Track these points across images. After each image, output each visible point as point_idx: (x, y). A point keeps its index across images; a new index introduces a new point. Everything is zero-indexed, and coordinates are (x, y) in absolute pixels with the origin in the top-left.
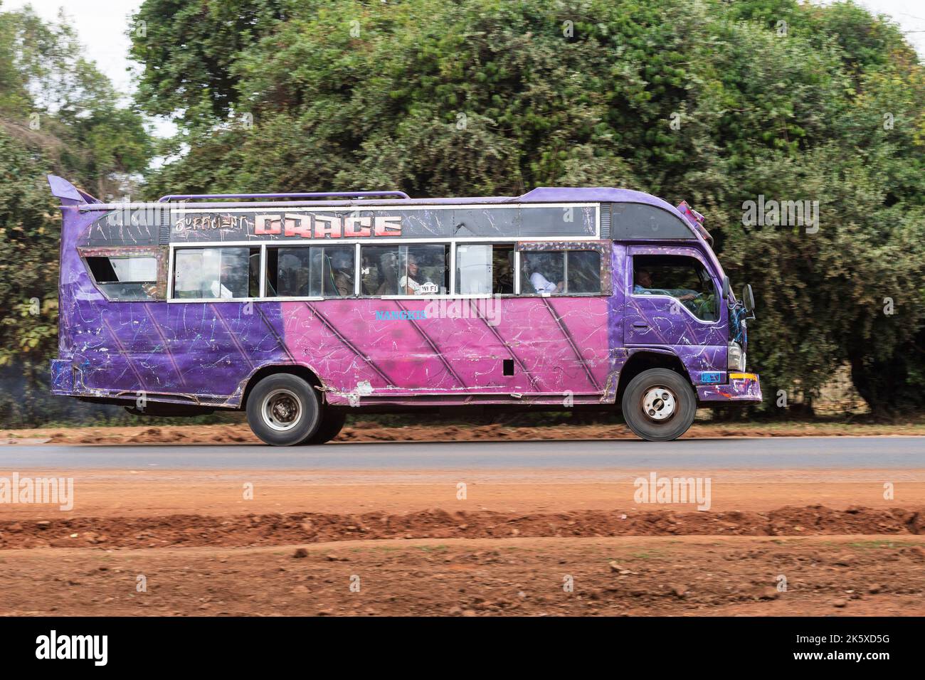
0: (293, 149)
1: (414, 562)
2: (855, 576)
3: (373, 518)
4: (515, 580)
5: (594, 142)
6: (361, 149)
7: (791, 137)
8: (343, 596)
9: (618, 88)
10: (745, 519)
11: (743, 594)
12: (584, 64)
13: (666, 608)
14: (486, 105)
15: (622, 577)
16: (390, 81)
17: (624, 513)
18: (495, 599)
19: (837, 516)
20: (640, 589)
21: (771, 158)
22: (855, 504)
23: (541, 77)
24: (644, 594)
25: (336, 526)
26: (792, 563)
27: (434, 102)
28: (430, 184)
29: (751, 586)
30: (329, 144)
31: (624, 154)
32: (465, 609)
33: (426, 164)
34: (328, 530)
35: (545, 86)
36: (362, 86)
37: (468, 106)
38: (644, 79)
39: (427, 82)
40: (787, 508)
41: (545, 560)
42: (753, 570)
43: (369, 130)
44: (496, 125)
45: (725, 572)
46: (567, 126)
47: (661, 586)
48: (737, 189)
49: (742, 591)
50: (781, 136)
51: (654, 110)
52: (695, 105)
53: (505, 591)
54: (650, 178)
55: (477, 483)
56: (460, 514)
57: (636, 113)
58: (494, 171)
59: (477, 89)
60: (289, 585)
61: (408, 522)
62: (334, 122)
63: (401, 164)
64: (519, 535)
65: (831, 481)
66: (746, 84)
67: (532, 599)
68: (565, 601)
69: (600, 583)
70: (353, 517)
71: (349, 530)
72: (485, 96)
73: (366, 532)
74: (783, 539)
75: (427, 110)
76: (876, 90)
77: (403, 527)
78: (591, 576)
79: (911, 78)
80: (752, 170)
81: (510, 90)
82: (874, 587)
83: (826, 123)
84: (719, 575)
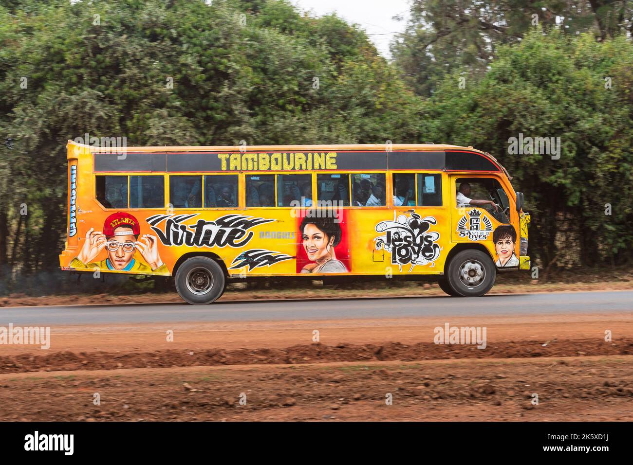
1: (53, 387)
2: (345, 389)
3: (24, 358)
4: (120, 397)
5: (168, 108)
6: (13, 112)
7: (297, 103)
9: (184, 72)
10: (271, 353)
11: (271, 403)
12: (161, 56)
13: (221, 413)
14: (96, 83)
15: (192, 394)
16: (32, 67)
17: (191, 351)
18: (108, 410)
19: (331, 350)
20: (204, 401)
21: (283, 117)
22: (342, 342)
23: (133, 65)
24: (207, 404)
26: (303, 381)
27: (62, 82)
28: (59, 136)
29: (277, 397)
31: (189, 115)
32: (88, 417)
33: (57, 122)
35: (135, 71)
36: (13, 70)
37: (85, 83)
38: (201, 66)
39: (57, 67)
40: (298, 346)
41: (140, 383)
42: (277, 387)
43: (18, 100)
44: (103, 96)
45: (260, 388)
46: (150, 97)
47: (218, 399)
48: (262, 138)
49: (271, 401)
50: (290, 103)
51: (208, 86)
52: (234, 83)
53: (115, 404)
54: (205, 131)
55: (93, 333)
56: (83, 354)
57: (196, 88)
58: (102, 126)
59: (90, 73)
61: (47, 360)
63: (40, 123)
64: (123, 368)
66: (267, 69)
67: (133, 410)
68: (154, 410)
69: (177, 398)
70: (11, 357)
71: (8, 367)
72: (96, 77)
73: (20, 368)
74: (297, 366)
75: (57, 87)
76: (351, 72)
77: (44, 364)
78: (171, 393)
79: (374, 65)
80: (272, 125)
81: (112, 73)
82: (357, 396)
83: (319, 95)
84: (256, 390)
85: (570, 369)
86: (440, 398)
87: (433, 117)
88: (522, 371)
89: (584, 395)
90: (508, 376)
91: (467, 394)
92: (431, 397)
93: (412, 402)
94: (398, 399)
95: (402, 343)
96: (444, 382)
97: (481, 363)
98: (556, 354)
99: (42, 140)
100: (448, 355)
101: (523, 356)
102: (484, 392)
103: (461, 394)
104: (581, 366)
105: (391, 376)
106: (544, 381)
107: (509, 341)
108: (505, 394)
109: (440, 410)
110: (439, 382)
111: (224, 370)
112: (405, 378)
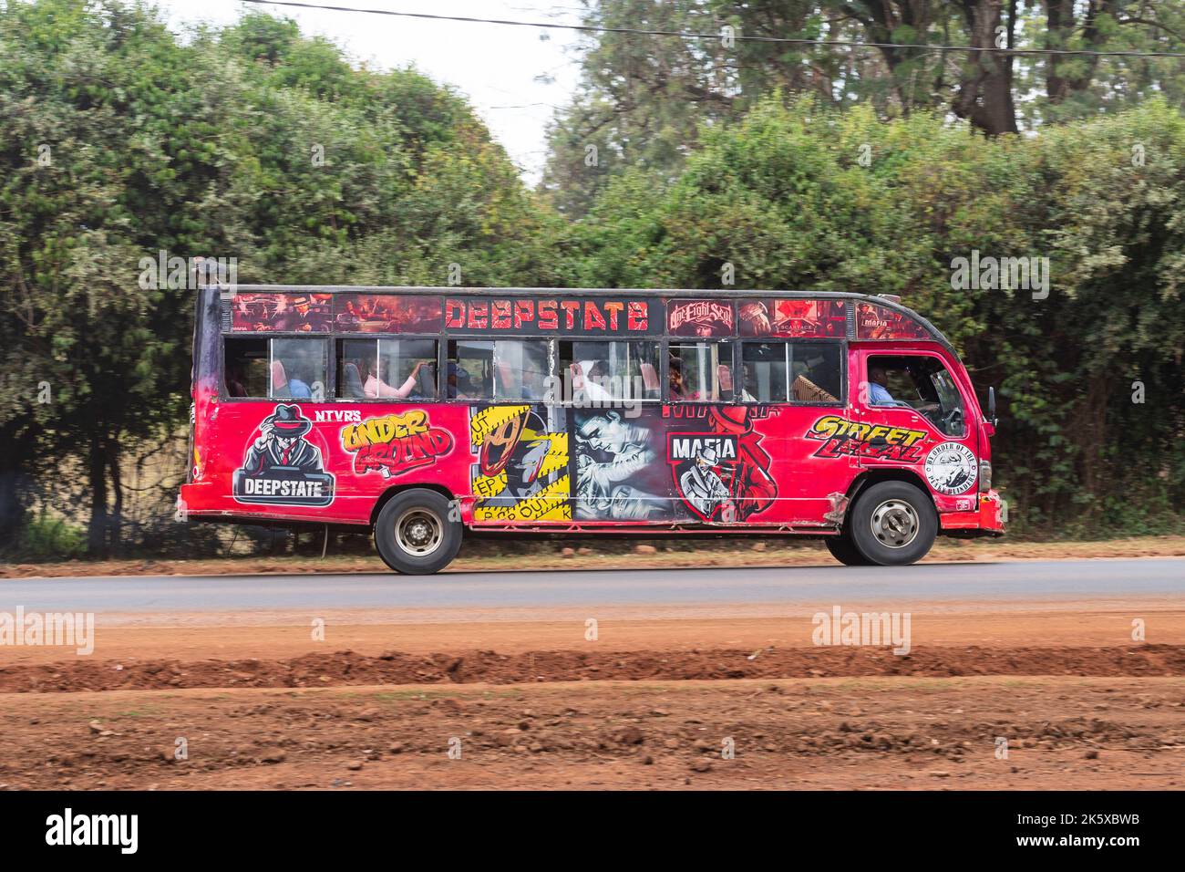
2: (375, 734)
5: (108, 227)
7: (339, 223)
9: (137, 165)
10: (262, 668)
11: (242, 756)
12: (97, 136)
13: (150, 775)
15: (102, 739)
17: (120, 663)
19: (369, 663)
20: (121, 753)
21: (316, 248)
22: (390, 649)
24: (127, 758)
26: (305, 718)
29: (254, 747)
31: (144, 242)
38: (167, 153)
40: (310, 655)
41: (14, 720)
42: (260, 727)
45: (226, 731)
46: (76, 209)
47: (147, 749)
49: (243, 753)
50: (327, 222)
51: (180, 191)
52: (229, 186)
57: (158, 193)
65: (368, 623)
66: (288, 161)
68: (31, 769)
69: (76, 746)
74: (300, 691)
76: (439, 171)
78: (66, 738)
79: (482, 158)
80: (294, 262)
81: (7, 164)
82: (395, 745)
83: (381, 209)
84: (218, 734)
85: (785, 700)
86: (545, 750)
87: (587, 253)
88: (699, 702)
89: (802, 747)
90: (672, 711)
91: (594, 744)
92: (529, 748)
93: (494, 757)
94: (470, 752)
95: (497, 652)
96: (556, 721)
97: (629, 688)
98: (770, 674)
100: (578, 673)
101: (712, 676)
102: (624, 740)
103: (585, 744)
104: (806, 695)
105: (465, 710)
106: (735, 721)
107: (689, 650)
108: (660, 744)
109: (541, 772)
110: (547, 721)
111: (169, 697)
112: (488, 715)
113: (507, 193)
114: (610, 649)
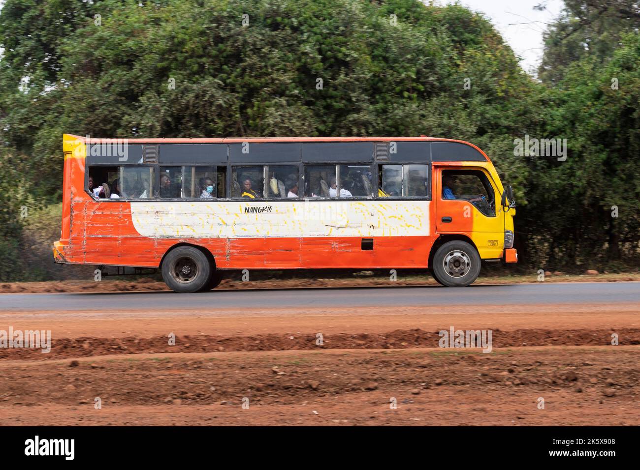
0: (94, 101)
1: (147, 368)
2: (428, 375)
3: (130, 340)
4: (209, 380)
5: (287, 96)
6: (139, 101)
7: (414, 91)
8: (96, 391)
9: (303, 60)
10: (370, 338)
11: (354, 387)
12: (282, 45)
13: (304, 396)
14: (218, 72)
15: (278, 377)
16: (157, 57)
17: (292, 335)
18: (195, 392)
19: (429, 336)
20: (288, 384)
21: (404, 105)
23: (254, 53)
24: (291, 387)
25: (105, 346)
26: (390, 365)
27: (186, 70)
28: (181, 124)
29: (361, 381)
30: (119, 98)
31: (308, 103)
32: (175, 398)
33: (180, 110)
34: (100, 349)
35: (255, 59)
36: (140, 60)
37: (207, 73)
38: (320, 54)
39: (180, 57)
40: (397, 331)
41: (232, 366)
42: (364, 371)
43: (144, 89)
44: (224, 85)
45: (346, 372)
46: (271, 86)
47: (303, 382)
48: (382, 125)
49: (355, 385)
50: (408, 90)
51: (328, 75)
52: (353, 71)
53: (202, 385)
54: (325, 119)
55: (202, 317)
56: (186, 337)
57: (316, 76)
58: (223, 114)
59: (213, 62)
60: (63, 384)
61: (152, 342)
62: (123, 84)
63: (163, 111)
64: (223, 351)
65: (430, 313)
66: (388, 57)
67: (219, 392)
68: (240, 393)
70: (117, 340)
71: (113, 348)
72: (218, 66)
73: (124, 350)
74: (388, 351)
75: (180, 76)
76: (473, 61)
77: (148, 346)
78: (260, 376)
79: (498, 54)
80: (392, 112)
81: (234, 62)
82: (438, 381)
83: (440, 83)
84: (342, 375)
86: (522, 384)
87: (558, 105)
88: (611, 358)
90: (595, 363)
91: (549, 381)
92: (513, 383)
93: (493, 388)
94: (480, 385)
95: (501, 329)
96: (529, 368)
97: (572, 350)
99: (165, 128)
100: (546, 341)
101: (622, 343)
102: (567, 379)
103: (544, 380)
105: (479, 362)
106: (630, 368)
107: (608, 328)
108: (586, 381)
109: (519, 396)
110: (524, 368)
111: (316, 354)
112: (492, 364)
113: (512, 73)
114: (563, 328)
